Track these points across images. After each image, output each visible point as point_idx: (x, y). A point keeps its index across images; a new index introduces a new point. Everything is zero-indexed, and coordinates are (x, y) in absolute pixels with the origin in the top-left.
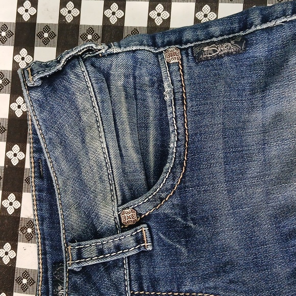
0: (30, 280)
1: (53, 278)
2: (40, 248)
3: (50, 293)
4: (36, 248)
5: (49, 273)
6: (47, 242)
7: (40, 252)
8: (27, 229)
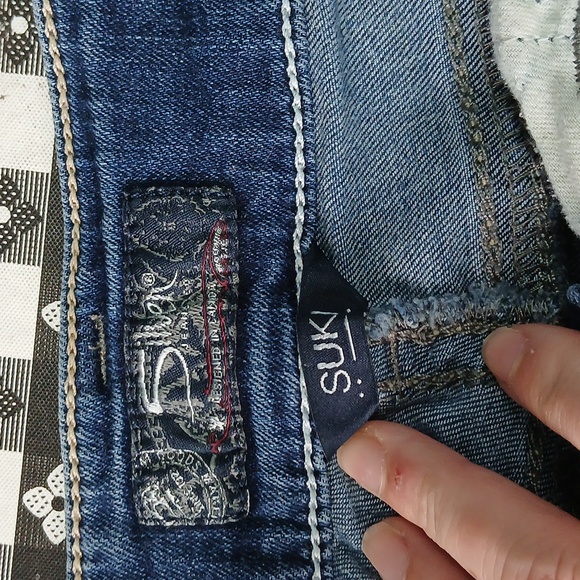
0: (24, 211)
1: (124, 242)
2: (67, 131)
3: (113, 296)
4: (47, 104)
5: (108, 224)
6: (97, 106)
7: (69, 147)
8: (10, 19)
